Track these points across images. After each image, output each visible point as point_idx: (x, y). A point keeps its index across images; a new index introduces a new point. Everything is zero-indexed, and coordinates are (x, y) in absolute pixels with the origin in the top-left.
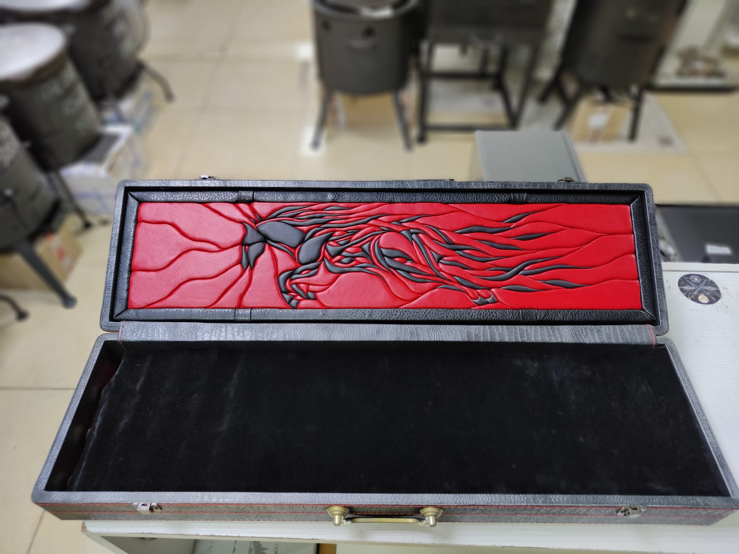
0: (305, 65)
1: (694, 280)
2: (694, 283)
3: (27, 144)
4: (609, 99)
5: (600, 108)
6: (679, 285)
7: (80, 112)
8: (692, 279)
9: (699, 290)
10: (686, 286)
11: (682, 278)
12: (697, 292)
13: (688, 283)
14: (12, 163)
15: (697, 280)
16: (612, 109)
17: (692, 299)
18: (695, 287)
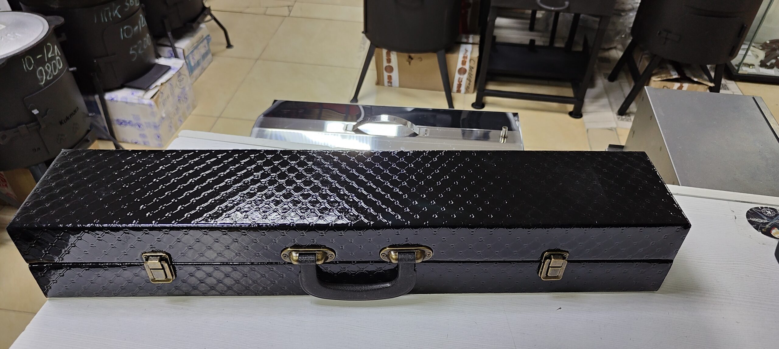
1: (767, 213)
2: (766, 216)
4: (683, 78)
6: (748, 216)
8: (764, 211)
9: (773, 223)
10: (757, 219)
11: (751, 210)
12: (769, 226)
13: (760, 216)
15: (770, 213)
17: (763, 233)
18: (768, 220)
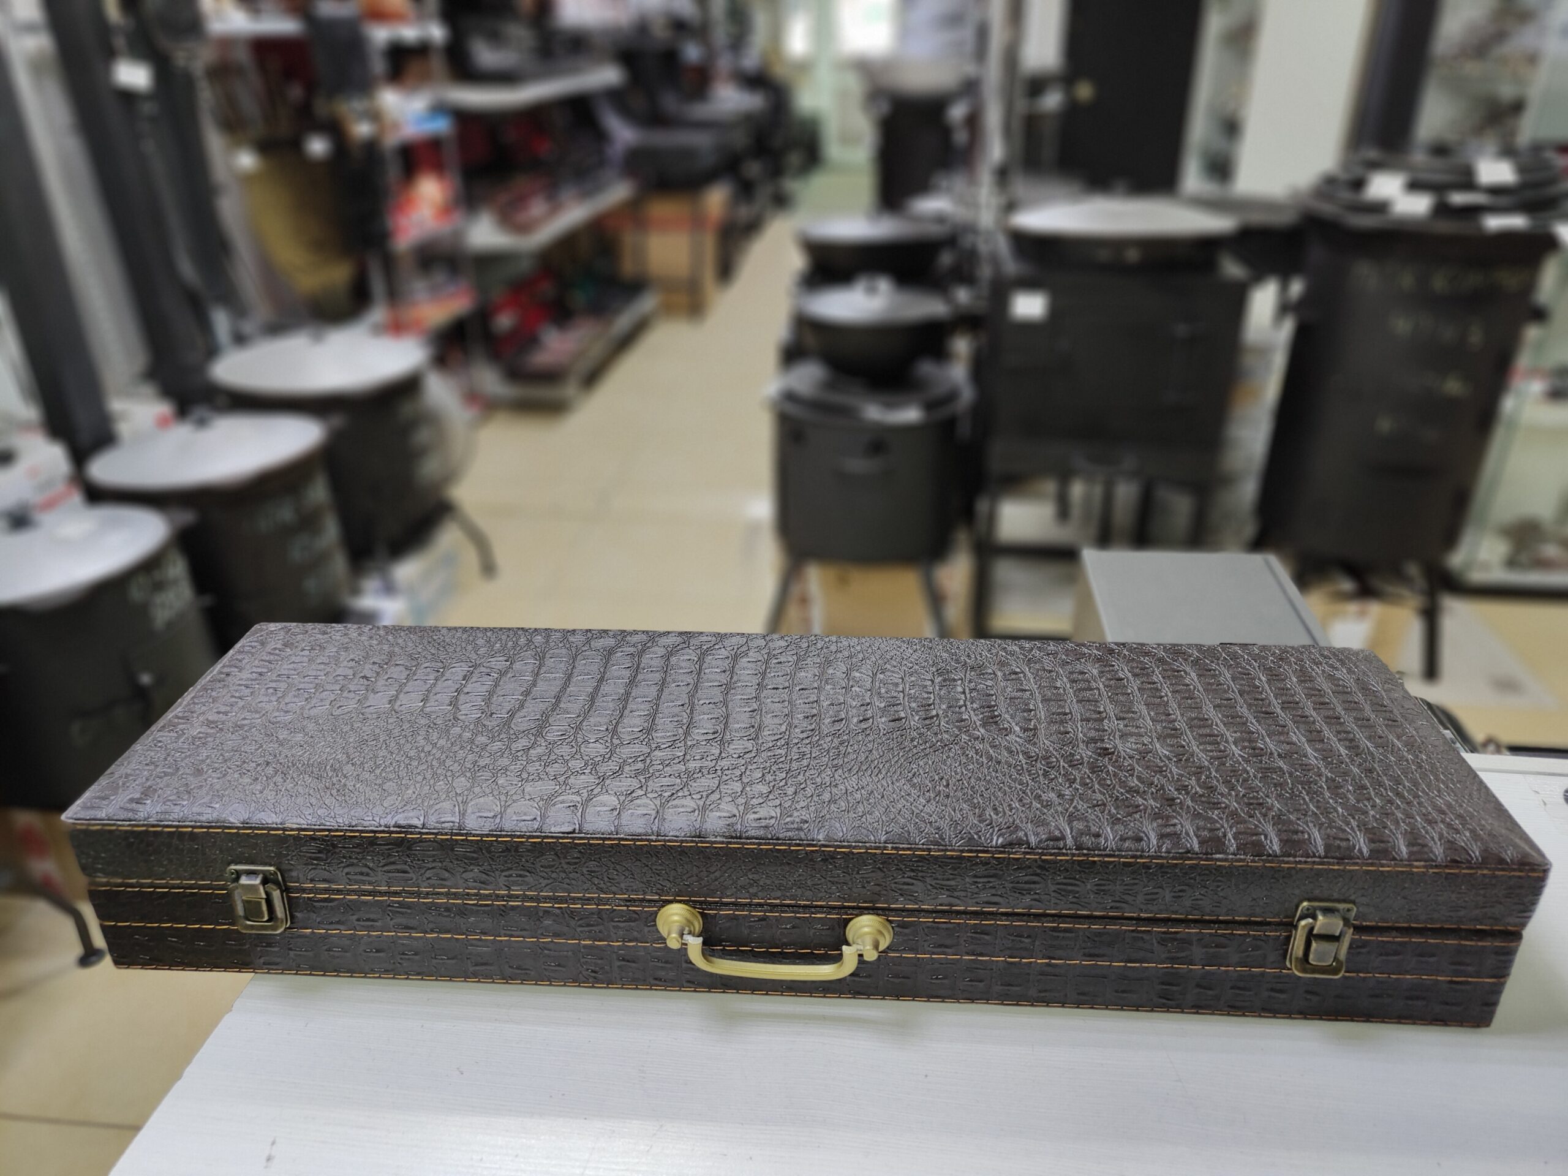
0: (753, 529)
3: (208, 600)
4: (1366, 592)
5: (1352, 607)
7: (319, 562)
14: (170, 625)
16: (1375, 609)
